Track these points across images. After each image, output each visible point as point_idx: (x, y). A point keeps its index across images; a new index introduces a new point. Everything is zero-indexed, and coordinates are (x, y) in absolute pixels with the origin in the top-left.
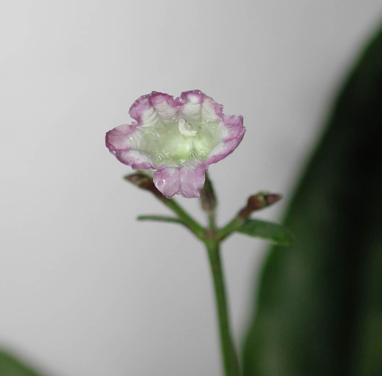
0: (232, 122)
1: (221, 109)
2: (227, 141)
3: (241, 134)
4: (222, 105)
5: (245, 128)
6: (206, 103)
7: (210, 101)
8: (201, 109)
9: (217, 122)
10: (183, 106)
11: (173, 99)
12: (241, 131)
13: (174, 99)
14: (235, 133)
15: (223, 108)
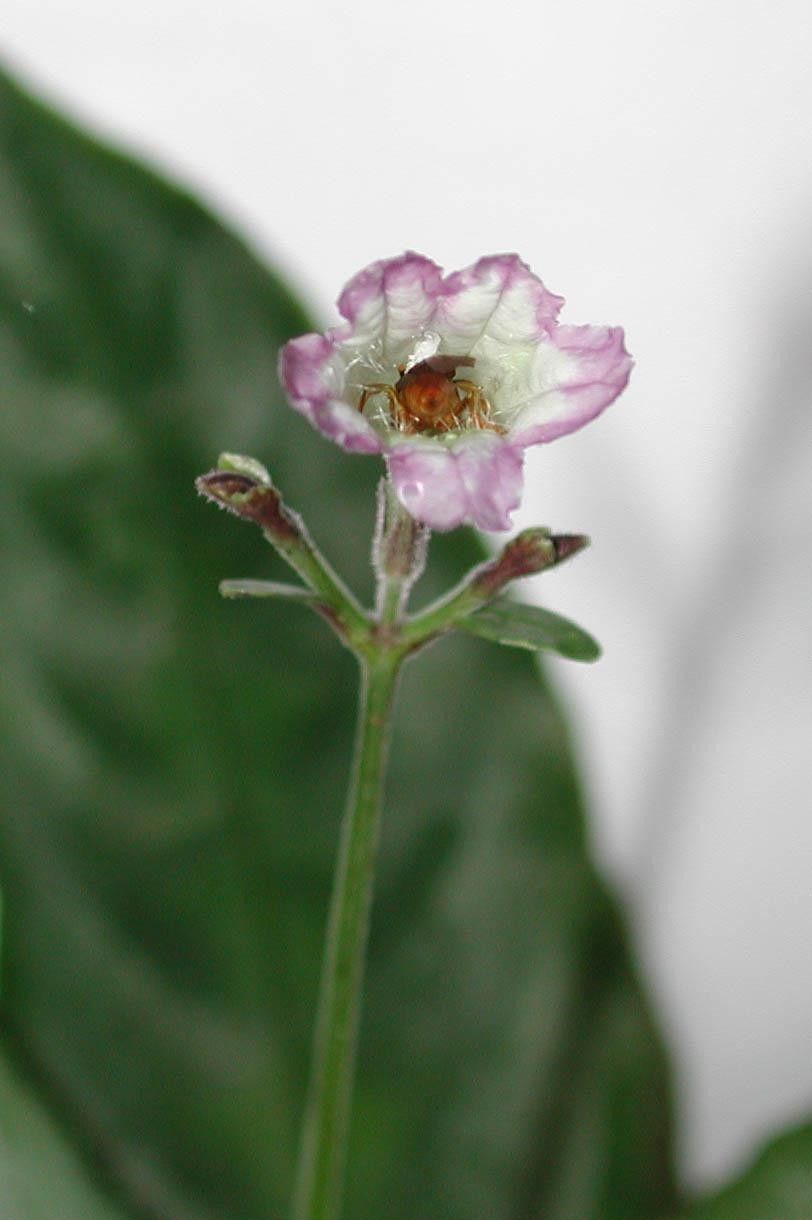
0: (584, 342)
1: (558, 309)
2: (570, 389)
3: (620, 371)
4: (561, 298)
5: (630, 356)
6: (520, 291)
7: (531, 286)
8: (497, 307)
9: (532, 341)
10: (455, 297)
11: (439, 278)
12: (617, 365)
13: (445, 275)
14: (598, 369)
15: (562, 305)
